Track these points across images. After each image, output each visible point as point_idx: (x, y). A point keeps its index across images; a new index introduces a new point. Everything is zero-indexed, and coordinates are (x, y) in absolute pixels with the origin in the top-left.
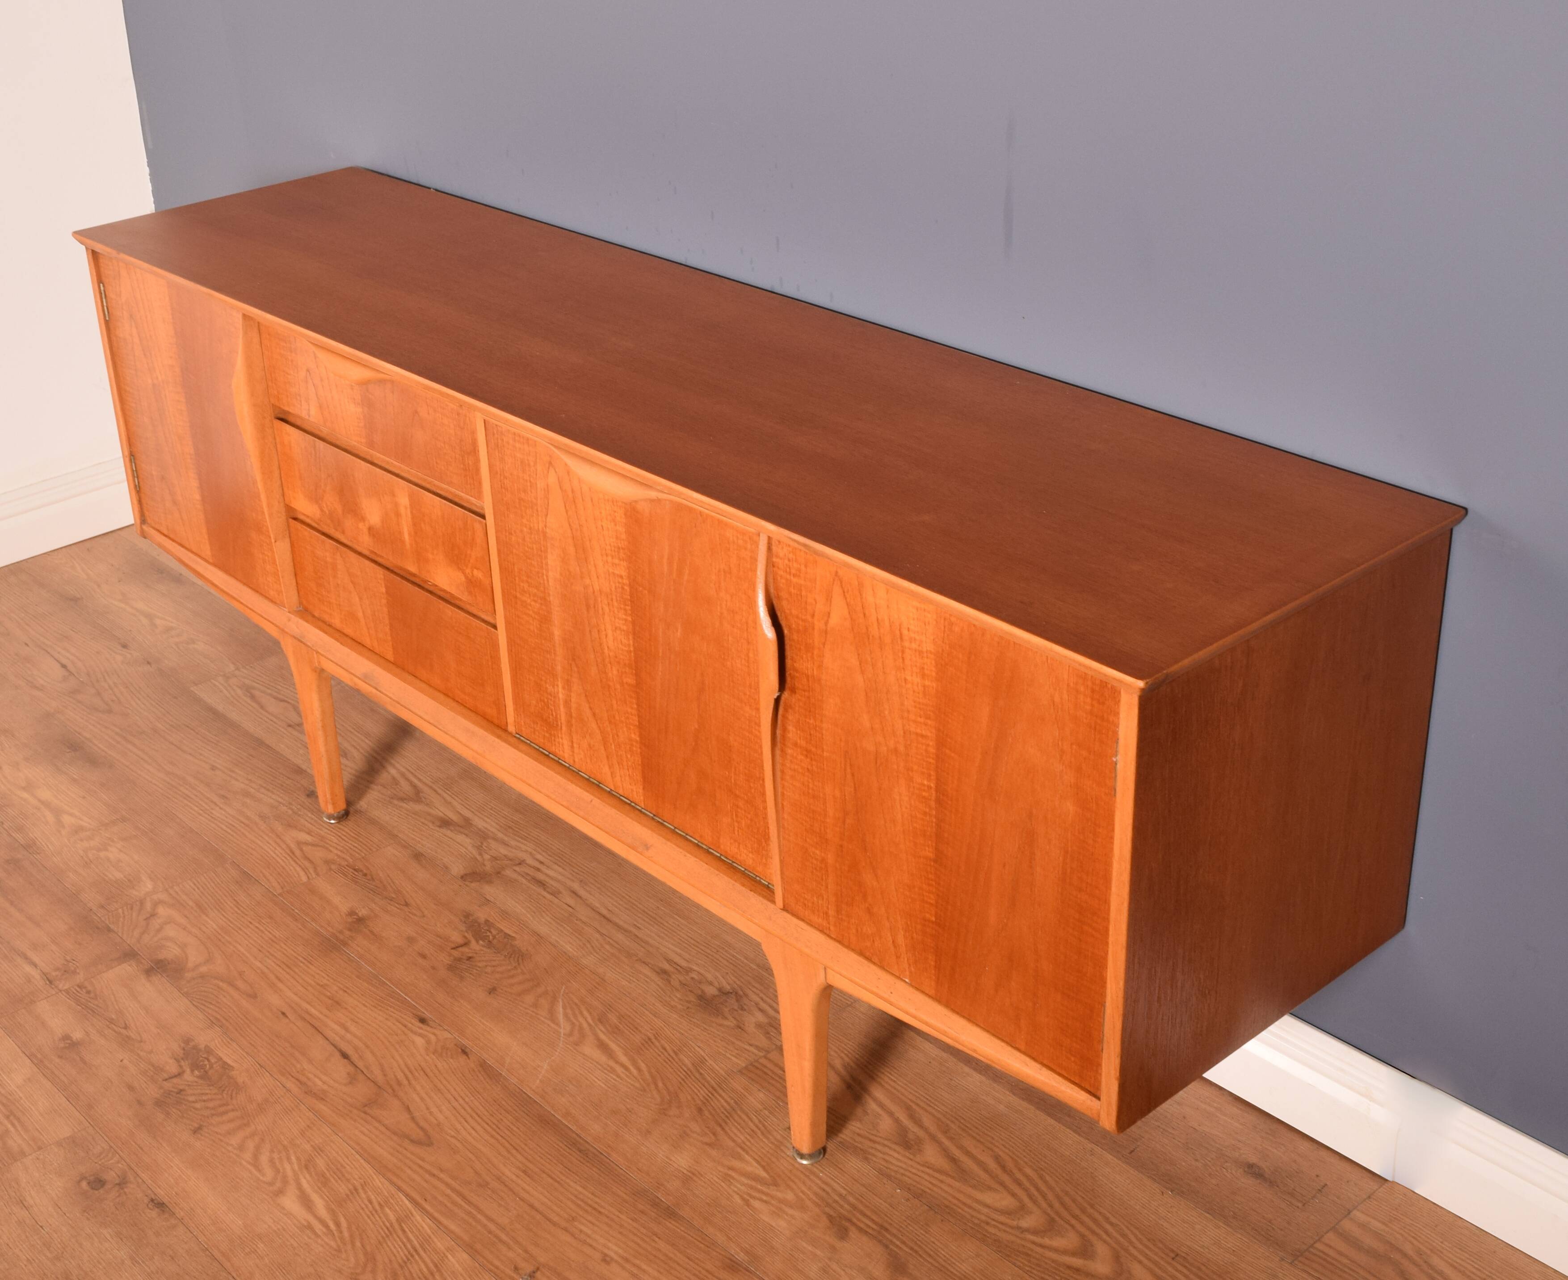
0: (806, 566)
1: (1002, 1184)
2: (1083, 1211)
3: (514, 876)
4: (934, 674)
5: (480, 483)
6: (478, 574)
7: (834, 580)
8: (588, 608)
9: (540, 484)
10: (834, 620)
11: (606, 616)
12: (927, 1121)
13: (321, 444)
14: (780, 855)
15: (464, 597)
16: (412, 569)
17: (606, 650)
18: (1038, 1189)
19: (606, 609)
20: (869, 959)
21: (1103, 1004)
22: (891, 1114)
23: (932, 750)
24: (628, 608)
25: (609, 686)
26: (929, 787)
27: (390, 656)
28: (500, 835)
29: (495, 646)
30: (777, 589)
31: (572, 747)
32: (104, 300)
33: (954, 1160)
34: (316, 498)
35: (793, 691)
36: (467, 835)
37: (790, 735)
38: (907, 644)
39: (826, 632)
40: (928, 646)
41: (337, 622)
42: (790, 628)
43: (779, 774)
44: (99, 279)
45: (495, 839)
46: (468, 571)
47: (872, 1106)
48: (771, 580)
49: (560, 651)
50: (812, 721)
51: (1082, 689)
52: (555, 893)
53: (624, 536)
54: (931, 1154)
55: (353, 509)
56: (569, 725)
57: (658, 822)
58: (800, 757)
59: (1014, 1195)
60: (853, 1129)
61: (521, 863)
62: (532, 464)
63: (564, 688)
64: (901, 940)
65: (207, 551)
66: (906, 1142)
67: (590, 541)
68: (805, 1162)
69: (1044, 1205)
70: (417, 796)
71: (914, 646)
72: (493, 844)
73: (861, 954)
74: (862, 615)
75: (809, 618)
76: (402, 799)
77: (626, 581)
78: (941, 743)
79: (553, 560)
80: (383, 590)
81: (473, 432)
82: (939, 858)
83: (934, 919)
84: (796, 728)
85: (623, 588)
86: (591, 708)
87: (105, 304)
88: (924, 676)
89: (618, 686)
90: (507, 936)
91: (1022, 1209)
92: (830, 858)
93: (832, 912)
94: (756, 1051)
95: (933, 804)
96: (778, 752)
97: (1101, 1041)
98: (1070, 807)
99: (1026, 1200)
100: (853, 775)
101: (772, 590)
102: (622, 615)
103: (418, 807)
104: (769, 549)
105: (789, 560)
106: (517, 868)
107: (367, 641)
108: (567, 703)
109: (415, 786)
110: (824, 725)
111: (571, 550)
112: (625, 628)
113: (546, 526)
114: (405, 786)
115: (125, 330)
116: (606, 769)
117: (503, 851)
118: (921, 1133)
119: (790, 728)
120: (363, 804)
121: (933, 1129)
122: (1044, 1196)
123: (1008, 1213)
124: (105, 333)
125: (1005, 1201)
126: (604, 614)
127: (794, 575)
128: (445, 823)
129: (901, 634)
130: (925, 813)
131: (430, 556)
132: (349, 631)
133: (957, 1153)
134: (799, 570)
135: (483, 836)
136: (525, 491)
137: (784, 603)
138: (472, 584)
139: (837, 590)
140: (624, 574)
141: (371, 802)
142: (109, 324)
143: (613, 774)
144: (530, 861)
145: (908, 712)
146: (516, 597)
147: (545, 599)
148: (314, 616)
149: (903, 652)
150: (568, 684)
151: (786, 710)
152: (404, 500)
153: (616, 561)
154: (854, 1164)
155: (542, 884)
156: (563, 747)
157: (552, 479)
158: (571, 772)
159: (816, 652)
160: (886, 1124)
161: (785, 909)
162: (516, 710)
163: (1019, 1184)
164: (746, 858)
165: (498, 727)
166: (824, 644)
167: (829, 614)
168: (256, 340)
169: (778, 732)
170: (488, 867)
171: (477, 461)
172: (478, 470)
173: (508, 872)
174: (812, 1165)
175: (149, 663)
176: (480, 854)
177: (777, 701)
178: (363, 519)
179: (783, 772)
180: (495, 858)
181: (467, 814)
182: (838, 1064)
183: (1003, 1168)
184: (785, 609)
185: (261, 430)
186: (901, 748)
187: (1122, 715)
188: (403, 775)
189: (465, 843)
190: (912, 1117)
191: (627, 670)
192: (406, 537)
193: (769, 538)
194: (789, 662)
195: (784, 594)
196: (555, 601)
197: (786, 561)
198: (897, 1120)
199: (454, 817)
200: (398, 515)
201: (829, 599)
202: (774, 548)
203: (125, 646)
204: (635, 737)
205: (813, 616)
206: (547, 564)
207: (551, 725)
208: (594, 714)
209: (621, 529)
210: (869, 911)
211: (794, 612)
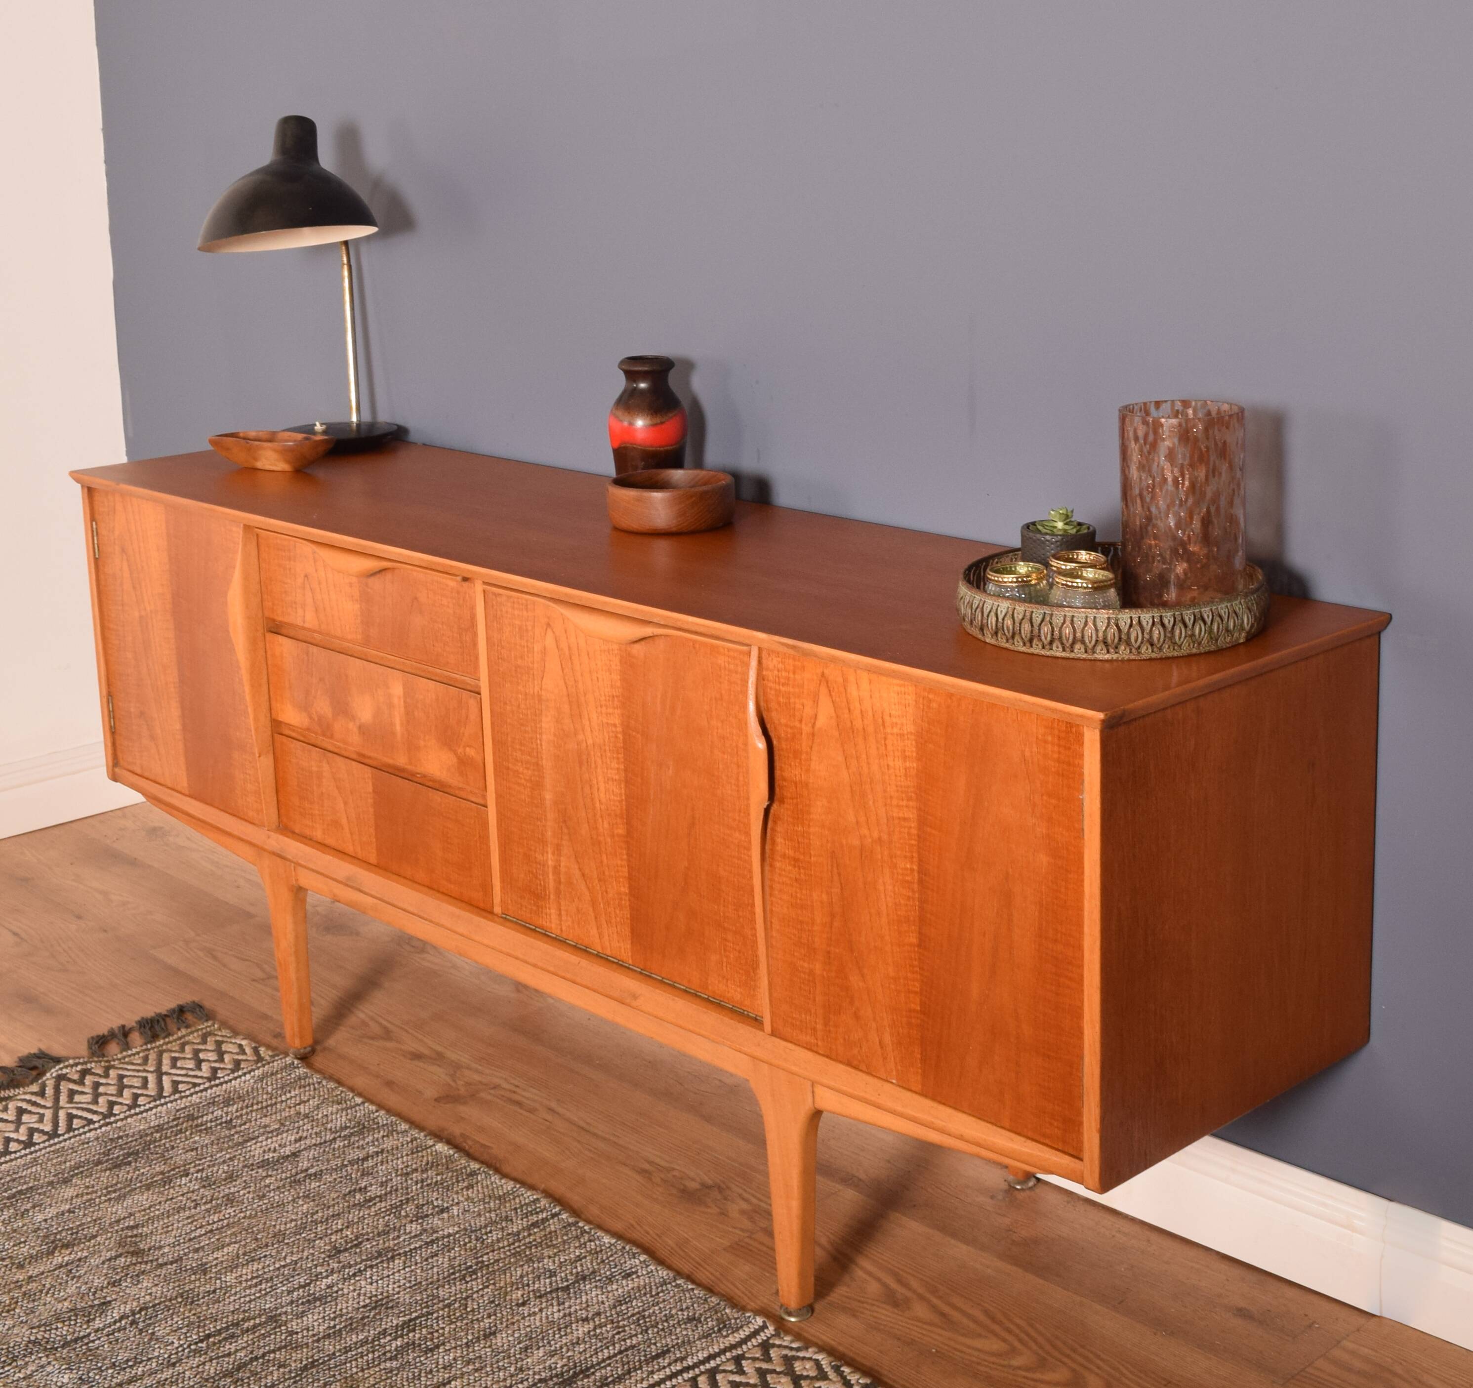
0: (794, 673)
1: (993, 1332)
2: (1074, 1350)
3: (489, 1097)
4: (914, 754)
5: (477, 658)
6: (471, 752)
7: (820, 681)
8: (581, 764)
9: (537, 648)
10: (821, 722)
11: (599, 770)
12: (914, 1284)
13: (314, 649)
14: (769, 975)
15: (454, 781)
16: (401, 760)
17: (598, 805)
18: (1028, 1335)
19: (599, 761)
20: (856, 1068)
21: (1081, 1057)
22: (879, 1280)
23: (914, 831)
24: (621, 756)
25: (599, 842)
26: (912, 870)
27: (373, 859)
28: (474, 1065)
29: (485, 825)
30: (766, 701)
31: (560, 915)
32: (95, 538)
33: (943, 1315)
34: (305, 707)
35: (782, 801)
36: (439, 1066)
37: (779, 848)
38: (889, 730)
39: (813, 735)
40: (910, 728)
41: (318, 835)
42: (779, 738)
43: (767, 889)
44: (93, 516)
45: (469, 1068)
46: (460, 750)
47: (860, 1273)
48: (761, 694)
49: (551, 816)
50: (800, 828)
51: (1050, 738)
52: (532, 1111)
53: (619, 684)
54: (920, 1310)
55: (342, 709)
56: (558, 892)
57: (646, 975)
58: (789, 868)
59: (1004, 1340)
60: (840, 1293)
61: (496, 1087)
62: (530, 628)
63: (553, 854)
64: (887, 1038)
65: (183, 783)
66: (893, 1300)
67: (585, 694)
68: (793, 1319)
69: (1034, 1347)
70: (387, 1035)
71: (895, 730)
72: (467, 1072)
73: (849, 1064)
74: (846, 711)
75: (797, 724)
76: (373, 1038)
77: (619, 729)
78: (922, 822)
79: (547, 723)
80: (370, 789)
81: (473, 608)
82: (923, 942)
83: (918, 1008)
84: (785, 839)
85: (616, 737)
86: (580, 869)
87: (96, 542)
88: (905, 758)
89: (609, 840)
90: (483, 1145)
91: (1013, 1351)
92: (818, 968)
93: (819, 1027)
94: (740, 1233)
95: (916, 886)
96: (767, 868)
97: (1081, 1097)
98: (1043, 859)
99: (1017, 1344)
100: (839, 875)
101: (762, 704)
102: (614, 765)
103: (389, 1044)
104: (760, 662)
105: (778, 671)
106: (492, 1092)
107: (350, 849)
108: (556, 869)
109: (385, 1028)
110: (812, 830)
111: (566, 708)
112: (617, 777)
113: (541, 689)
114: (375, 1028)
115: (116, 565)
116: (594, 932)
117: (477, 1077)
118: (909, 1294)
119: (779, 840)
120: (331, 1042)
121: (921, 1290)
122: (1035, 1341)
123: (999, 1355)
124: (93, 570)
125: (996, 1345)
126: (596, 767)
127: (783, 685)
128: (417, 1056)
129: (883, 722)
130: (909, 898)
131: (422, 743)
132: (331, 841)
133: (946, 1309)
134: (788, 678)
135: (457, 1066)
136: (522, 657)
137: (774, 714)
138: (464, 763)
139: (823, 690)
140: (617, 721)
141: (339, 1039)
142: (98, 563)
143: (601, 936)
144: (505, 1085)
145: (891, 797)
146: (508, 768)
147: (538, 764)
148: (293, 833)
149: (885, 739)
150: (558, 848)
151: (775, 822)
152: (397, 690)
153: (610, 710)
154: (843, 1320)
155: (519, 1104)
156: (552, 921)
157: (550, 641)
158: (559, 941)
159: (804, 756)
160: (873, 1288)
161: (773, 1034)
162: (502, 888)
163: (1009, 1331)
164: (734, 993)
165: (484, 910)
166: (811, 748)
167: (816, 717)
168: (254, 553)
169: (768, 847)
170: (462, 1091)
171: (475, 635)
172: (475, 644)
173: (483, 1095)
174: (800, 1322)
175: (105, 931)
176: (454, 1081)
177: (767, 811)
178: (353, 718)
179: (771, 887)
180: (468, 1084)
181: (439, 1049)
182: (823, 1241)
183: (993, 1319)
184: (776, 718)
185: (253, 643)
186: (885, 837)
187: (1086, 753)
188: (372, 1019)
189: (440, 1074)
190: (900, 1281)
191: (619, 820)
192: (398, 728)
193: (760, 649)
194: (777, 773)
195: (773, 705)
196: (547, 763)
197: (776, 672)
198: (885, 1285)
199: (426, 1052)
200: (391, 706)
201: (816, 701)
202: (764, 661)
203: (79, 917)
204: (625, 889)
205: (801, 721)
206: (541, 728)
207: (538, 896)
208: (583, 875)
209: (616, 677)
210: (857, 1016)
211: (783, 721)
